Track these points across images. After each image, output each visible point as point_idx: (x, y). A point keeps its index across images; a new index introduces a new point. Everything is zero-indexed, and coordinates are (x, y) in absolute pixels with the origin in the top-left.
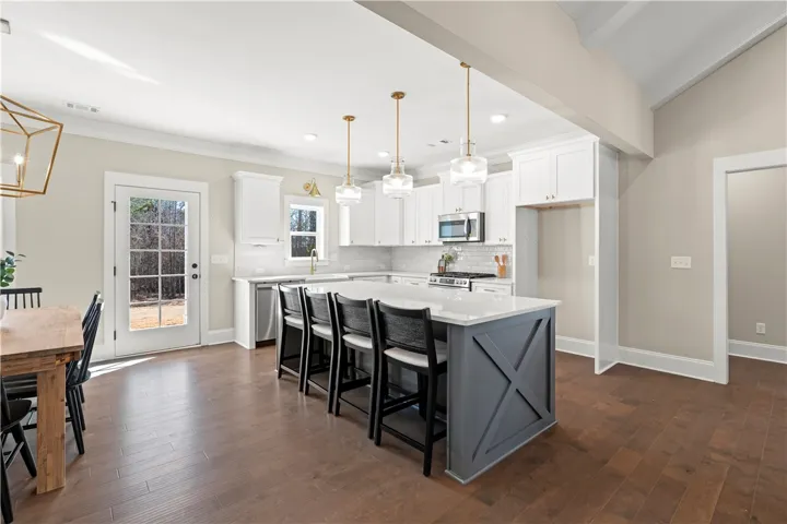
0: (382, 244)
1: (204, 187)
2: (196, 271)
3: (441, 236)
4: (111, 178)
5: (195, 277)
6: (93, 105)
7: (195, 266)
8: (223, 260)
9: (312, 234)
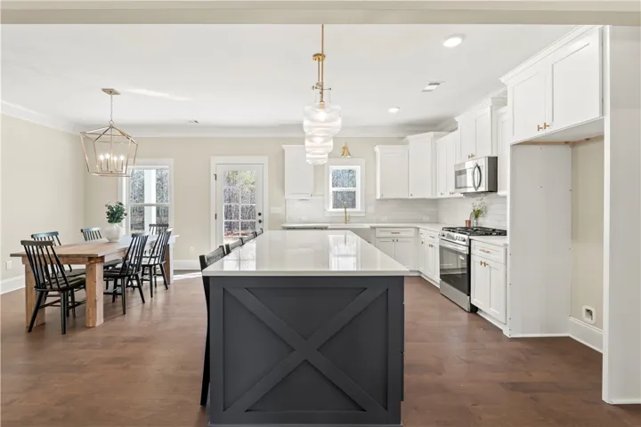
0: (414, 197)
1: (265, 159)
2: (260, 218)
3: (456, 188)
4: (214, 160)
5: (260, 221)
6: (196, 119)
7: (260, 214)
8: (278, 210)
9: (351, 189)
